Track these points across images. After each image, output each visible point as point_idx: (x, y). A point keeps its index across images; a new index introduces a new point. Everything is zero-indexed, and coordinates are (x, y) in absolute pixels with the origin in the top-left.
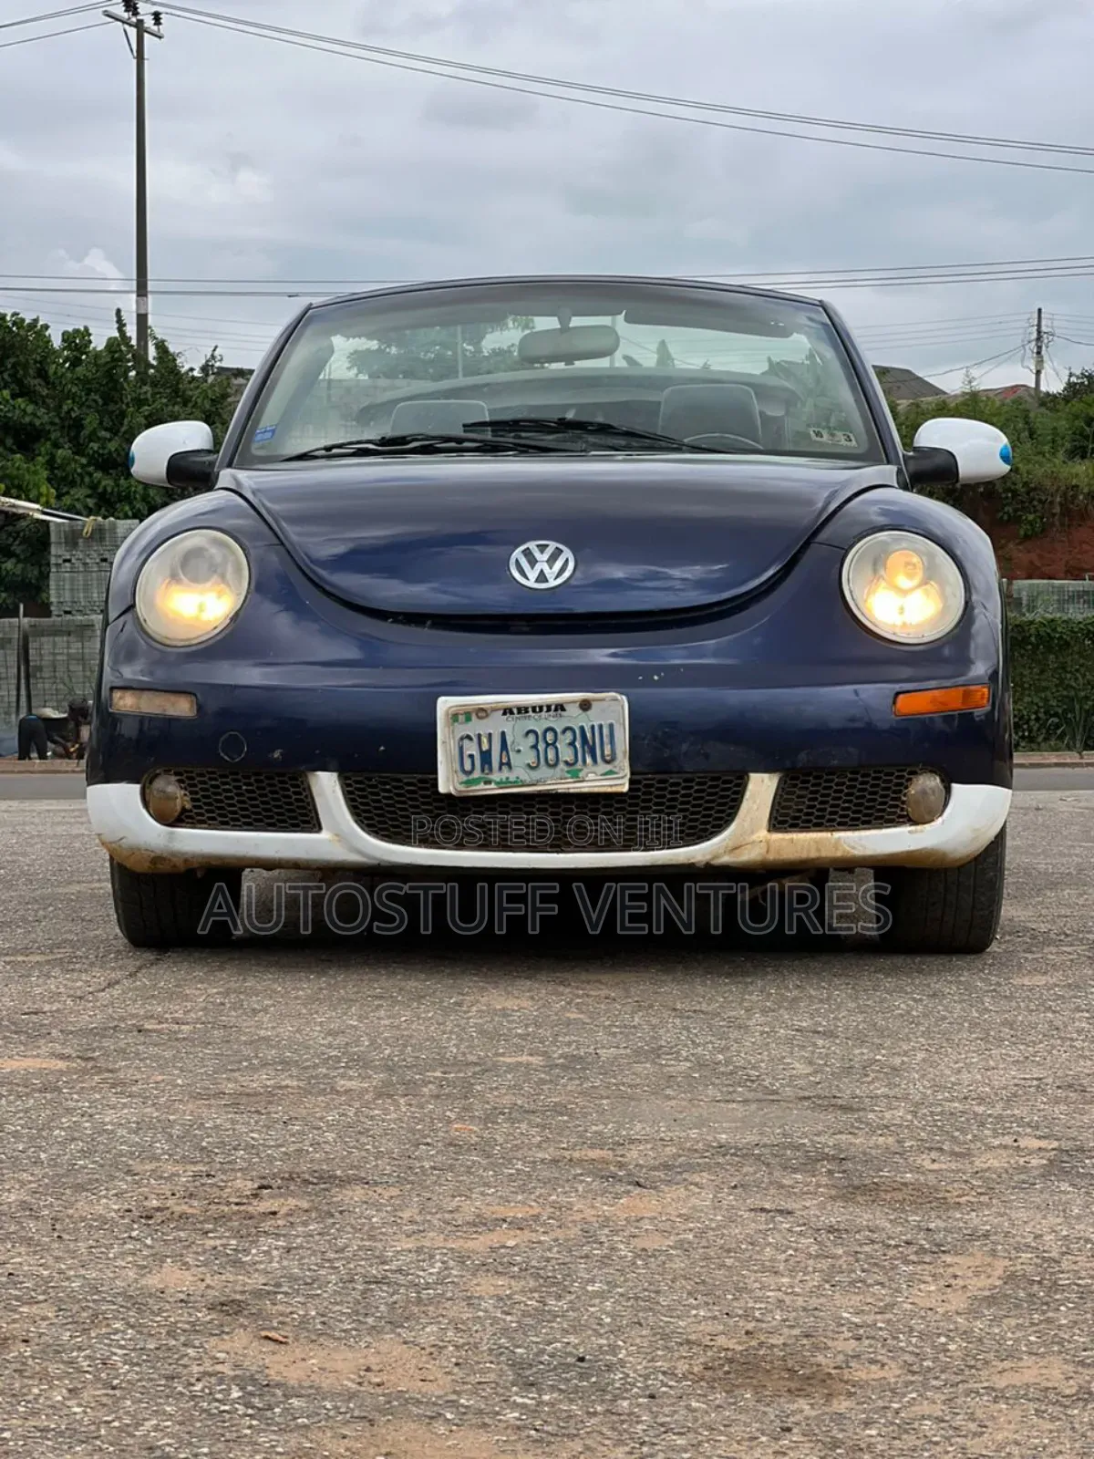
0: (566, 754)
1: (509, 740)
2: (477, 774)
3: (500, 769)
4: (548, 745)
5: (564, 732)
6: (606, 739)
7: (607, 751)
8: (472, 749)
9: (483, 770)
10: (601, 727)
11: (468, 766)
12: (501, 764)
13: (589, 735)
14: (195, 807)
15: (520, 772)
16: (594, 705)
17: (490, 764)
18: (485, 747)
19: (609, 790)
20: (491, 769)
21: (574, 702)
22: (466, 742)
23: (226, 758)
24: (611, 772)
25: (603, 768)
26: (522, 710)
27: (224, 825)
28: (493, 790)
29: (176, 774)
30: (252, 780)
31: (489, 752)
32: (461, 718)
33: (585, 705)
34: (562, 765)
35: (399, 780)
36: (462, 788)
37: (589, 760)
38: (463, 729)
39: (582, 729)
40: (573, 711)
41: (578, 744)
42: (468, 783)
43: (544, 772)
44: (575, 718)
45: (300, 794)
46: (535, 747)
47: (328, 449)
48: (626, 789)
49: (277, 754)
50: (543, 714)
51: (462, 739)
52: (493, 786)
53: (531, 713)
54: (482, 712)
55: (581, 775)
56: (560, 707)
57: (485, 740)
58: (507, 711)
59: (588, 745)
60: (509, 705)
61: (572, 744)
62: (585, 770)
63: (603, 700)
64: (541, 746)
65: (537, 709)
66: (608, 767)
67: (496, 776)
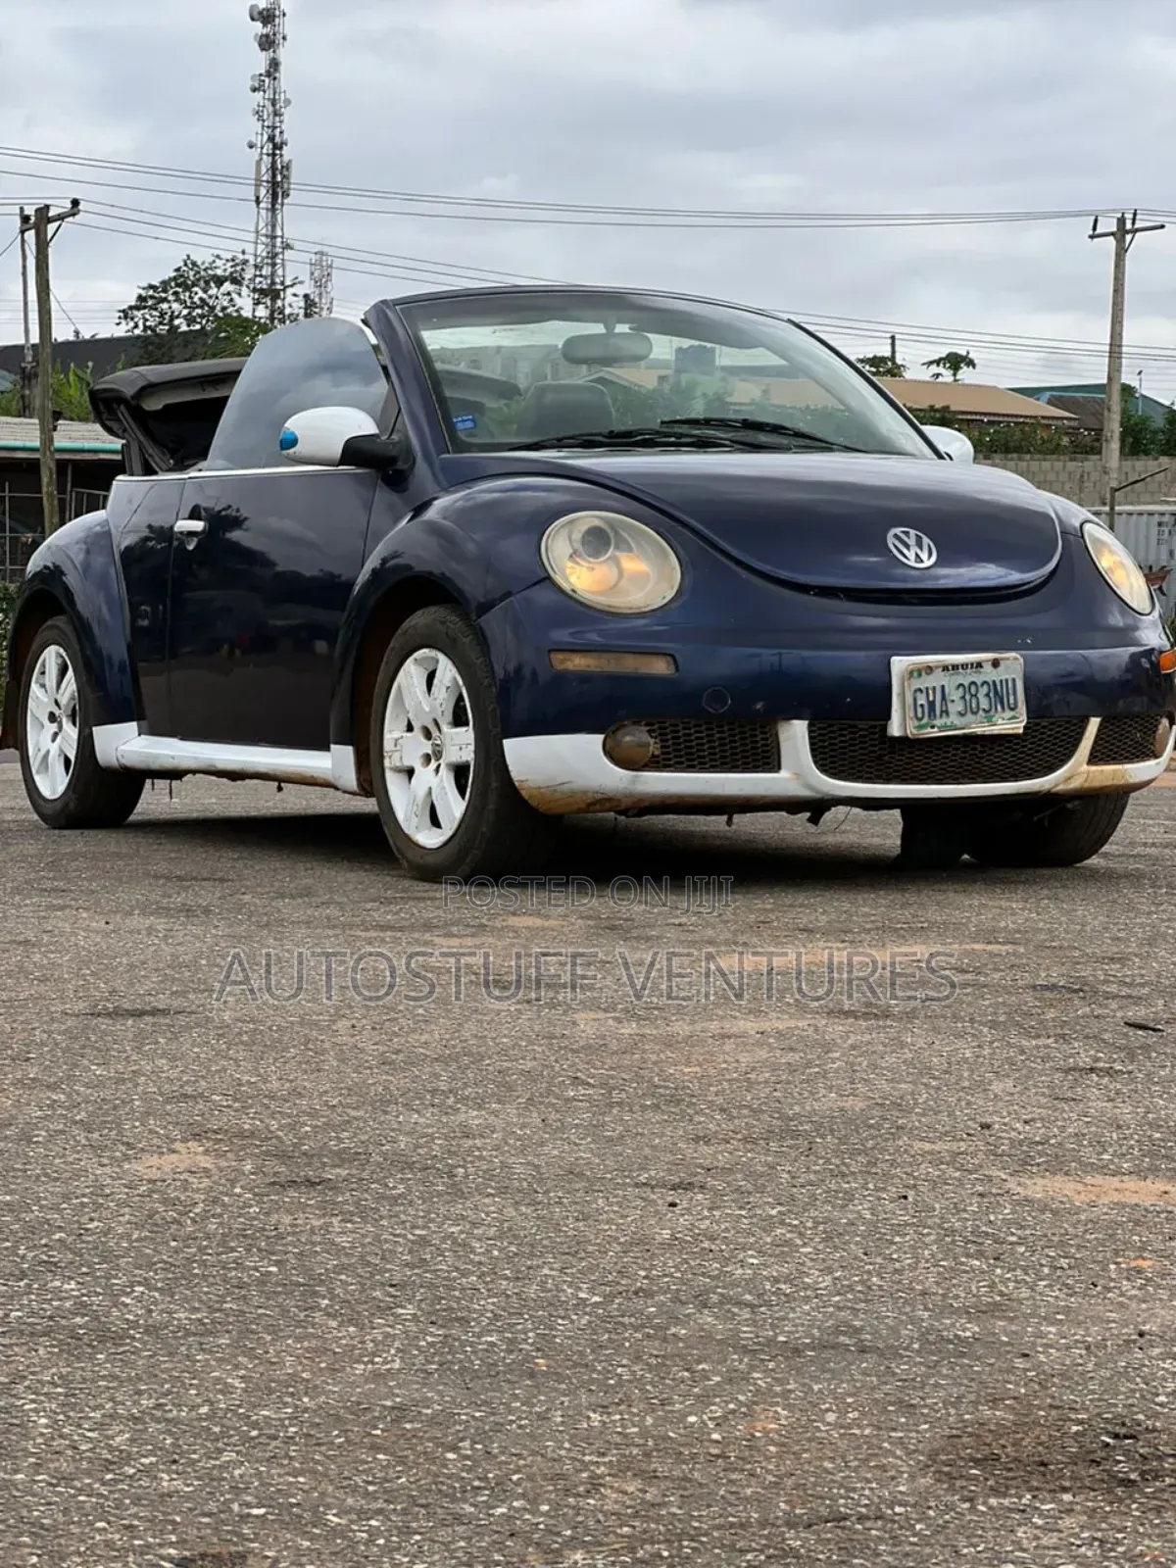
0: (984, 704)
1: (947, 690)
2: (925, 721)
3: (941, 716)
4: (972, 696)
5: (982, 685)
6: (1011, 691)
7: (1012, 701)
8: (922, 700)
9: (930, 716)
10: (1007, 681)
11: (920, 715)
12: (942, 712)
13: (999, 688)
14: (663, 753)
15: (954, 719)
16: (1002, 663)
17: (934, 711)
18: (931, 699)
19: (1011, 732)
20: (935, 716)
21: (988, 661)
22: (918, 693)
23: (710, 710)
24: (1014, 718)
25: (1009, 714)
26: (955, 667)
27: (690, 768)
28: (935, 733)
29: (647, 725)
30: (726, 728)
31: (934, 701)
32: (915, 674)
33: (996, 664)
34: (981, 712)
35: (854, 726)
36: (915, 731)
37: (999, 707)
38: (917, 684)
39: (994, 682)
40: (988, 667)
41: (991, 695)
42: (920, 727)
43: (970, 717)
44: (989, 674)
45: (767, 739)
46: (963, 697)
47: (559, 440)
48: (1021, 731)
49: (759, 706)
50: (969, 671)
51: (915, 691)
52: (936, 729)
53: (961, 670)
54: (929, 669)
55: (994, 719)
56: (979, 665)
57: (931, 692)
58: (945, 668)
59: (999, 696)
60: (946, 663)
61: (988, 695)
62: (997, 716)
63: (1008, 659)
64: (968, 697)
65: (964, 666)
66: (1012, 713)
67: (938, 722)
